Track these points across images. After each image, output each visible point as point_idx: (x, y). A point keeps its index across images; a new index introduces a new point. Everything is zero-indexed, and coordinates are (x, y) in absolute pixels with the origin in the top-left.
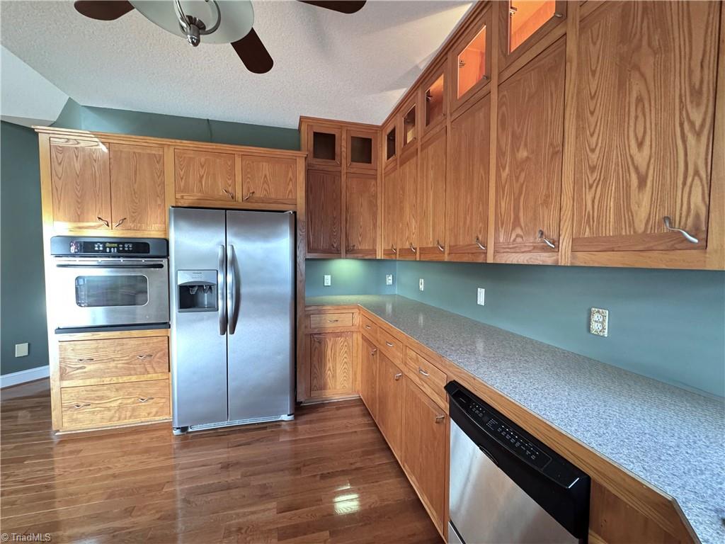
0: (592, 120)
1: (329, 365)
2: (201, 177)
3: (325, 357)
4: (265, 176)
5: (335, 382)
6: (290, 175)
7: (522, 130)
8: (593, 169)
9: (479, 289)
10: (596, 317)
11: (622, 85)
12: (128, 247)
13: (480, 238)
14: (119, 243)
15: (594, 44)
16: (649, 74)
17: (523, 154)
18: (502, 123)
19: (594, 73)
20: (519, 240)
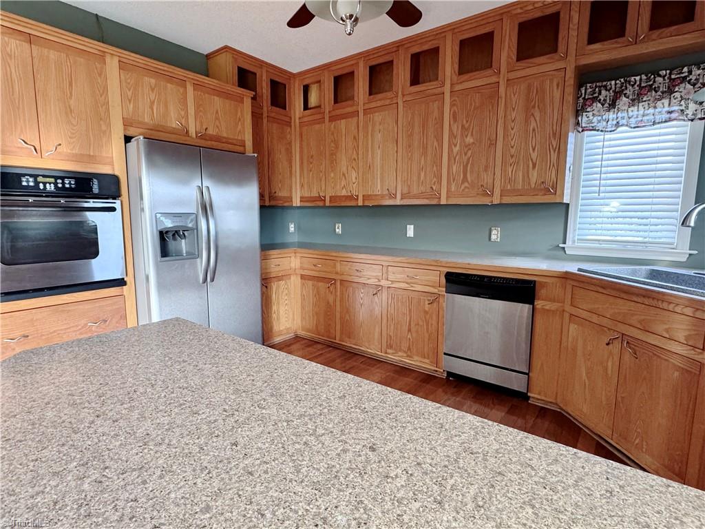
0: (513, 132)
1: (274, 308)
2: (152, 103)
3: (271, 300)
4: (217, 112)
5: (279, 324)
6: (239, 114)
7: (470, 125)
8: (512, 156)
9: (408, 226)
10: (494, 232)
11: (527, 121)
12: (70, 184)
13: (434, 188)
14: (56, 178)
15: (514, 95)
16: (538, 119)
17: (469, 140)
18: (454, 117)
19: (514, 109)
20: (467, 190)
